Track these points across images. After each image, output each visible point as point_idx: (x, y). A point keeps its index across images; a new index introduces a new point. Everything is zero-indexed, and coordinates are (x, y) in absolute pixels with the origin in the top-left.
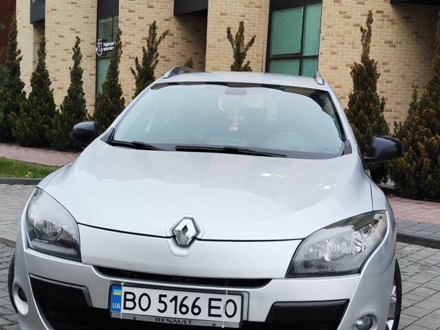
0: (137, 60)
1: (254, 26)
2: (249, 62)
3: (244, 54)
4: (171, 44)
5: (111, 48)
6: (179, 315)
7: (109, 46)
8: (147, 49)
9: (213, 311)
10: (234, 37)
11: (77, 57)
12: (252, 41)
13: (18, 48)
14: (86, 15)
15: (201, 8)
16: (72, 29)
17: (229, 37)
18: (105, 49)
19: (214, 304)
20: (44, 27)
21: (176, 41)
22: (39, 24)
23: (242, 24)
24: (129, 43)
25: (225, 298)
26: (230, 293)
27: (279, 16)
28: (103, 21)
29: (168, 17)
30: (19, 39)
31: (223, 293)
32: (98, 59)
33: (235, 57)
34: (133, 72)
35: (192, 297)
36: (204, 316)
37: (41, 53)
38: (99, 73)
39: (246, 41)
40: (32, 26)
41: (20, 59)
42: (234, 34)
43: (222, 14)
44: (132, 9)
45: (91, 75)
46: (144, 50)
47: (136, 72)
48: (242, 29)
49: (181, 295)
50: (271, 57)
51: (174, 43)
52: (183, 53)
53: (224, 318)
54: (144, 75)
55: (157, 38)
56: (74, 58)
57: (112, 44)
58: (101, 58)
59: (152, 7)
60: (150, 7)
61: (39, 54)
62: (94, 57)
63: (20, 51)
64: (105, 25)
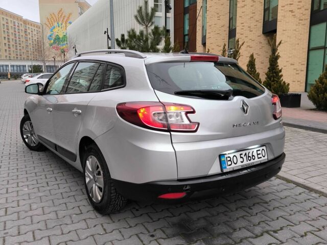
1: (301, 34)
4: (261, 47)
7: (232, 51)
12: (280, 43)
15: (273, 29)
16: (217, 45)
18: (231, 53)
21: (263, 46)
29: (259, 35)
43: (284, 30)
44: (242, 33)
51: (262, 47)
55: (240, 46)
59: (252, 31)
60: (250, 31)
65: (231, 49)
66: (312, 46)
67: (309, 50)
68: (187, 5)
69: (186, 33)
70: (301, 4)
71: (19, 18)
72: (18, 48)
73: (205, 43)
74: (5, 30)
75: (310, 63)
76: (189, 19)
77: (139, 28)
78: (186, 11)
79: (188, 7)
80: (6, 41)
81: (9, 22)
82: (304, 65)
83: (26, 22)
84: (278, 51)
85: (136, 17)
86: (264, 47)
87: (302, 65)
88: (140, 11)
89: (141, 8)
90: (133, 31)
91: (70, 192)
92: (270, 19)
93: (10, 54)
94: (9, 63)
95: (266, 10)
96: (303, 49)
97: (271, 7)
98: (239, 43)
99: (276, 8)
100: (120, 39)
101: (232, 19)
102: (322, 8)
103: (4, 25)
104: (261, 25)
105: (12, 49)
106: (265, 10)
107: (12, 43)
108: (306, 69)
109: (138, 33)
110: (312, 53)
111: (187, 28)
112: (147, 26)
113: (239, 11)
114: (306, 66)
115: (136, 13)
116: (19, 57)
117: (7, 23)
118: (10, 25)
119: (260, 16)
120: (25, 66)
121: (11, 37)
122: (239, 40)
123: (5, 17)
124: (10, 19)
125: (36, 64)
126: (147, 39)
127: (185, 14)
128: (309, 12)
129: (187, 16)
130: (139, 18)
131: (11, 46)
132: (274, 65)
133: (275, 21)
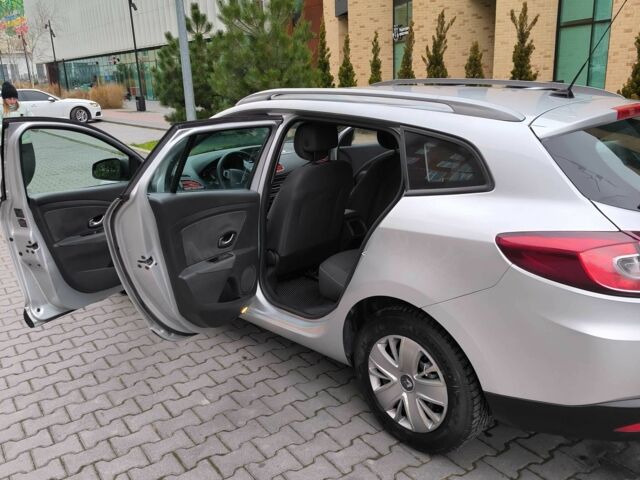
0: (427, 48)
2: (532, 41)
3: (528, 33)
4: (461, 24)
5: (407, 33)
7: (404, 32)
8: (436, 37)
10: (518, 19)
11: (376, 50)
12: (536, 20)
13: (327, 46)
14: (383, 3)
16: (371, 19)
17: (513, 18)
18: (401, 34)
20: (347, 19)
22: (343, 17)
23: (525, 5)
24: (422, 27)
28: (399, 7)
30: (328, 38)
32: (394, 44)
33: (519, 37)
34: (424, 59)
37: (346, 49)
38: (397, 56)
39: (529, 22)
40: (337, 19)
41: (329, 56)
42: (517, 15)
45: (389, 59)
46: (434, 38)
47: (427, 59)
48: (525, 10)
50: (562, 25)
51: (465, 21)
52: (473, 29)
54: (434, 62)
55: (446, 25)
56: (374, 51)
57: (407, 28)
58: (398, 43)
61: (344, 50)
62: (392, 43)
63: (328, 50)
64: (401, 10)
65: (400, 26)
66: (565, 19)
67: (560, 27)
73: (346, 14)
82: (549, 56)
84: (530, 37)
86: (467, 21)
87: (546, 57)
91: (339, 427)
96: (547, 25)
98: (445, 19)
108: (552, 64)
110: (566, 34)
114: (553, 58)
122: (445, 13)
132: (522, 66)
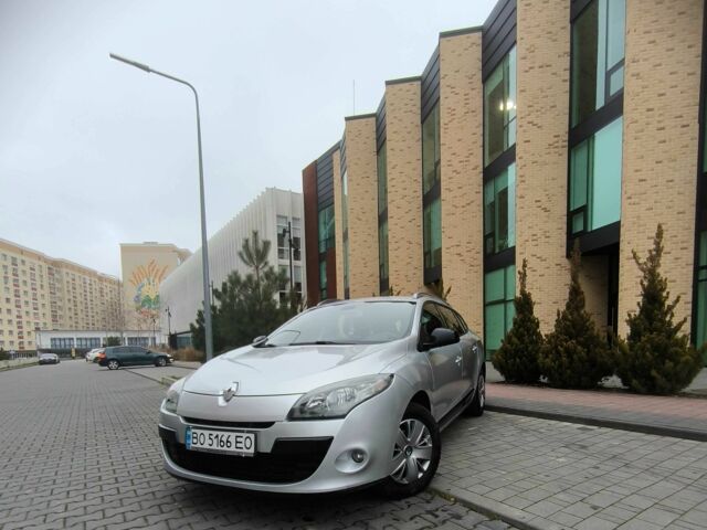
6: (219, 448)
9: (239, 445)
19: (239, 439)
25: (245, 435)
26: (248, 432)
27: (491, 276)
31: (243, 432)
35: (226, 434)
36: (233, 449)
49: (220, 433)
53: (245, 450)
66: (489, 300)
67: (486, 305)
68: (323, 250)
69: (324, 286)
70: (471, 246)
71: (92, 273)
72: (90, 314)
74: (71, 288)
75: (488, 321)
76: (327, 269)
77: (245, 271)
78: (321, 257)
79: (325, 253)
80: (71, 305)
81: (77, 279)
83: (101, 278)
85: (240, 254)
88: (246, 246)
89: (247, 241)
90: (235, 273)
92: (433, 265)
93: (77, 323)
94: (74, 336)
95: (427, 254)
97: (433, 250)
99: (439, 251)
100: (220, 290)
101: (383, 266)
102: (497, 251)
103: (68, 282)
104: (420, 273)
105: (80, 315)
106: (425, 254)
107: (80, 307)
109: (243, 278)
110: (490, 310)
111: (324, 280)
112: (257, 268)
113: (392, 255)
115: (240, 248)
116: (91, 326)
117: (74, 280)
118: (77, 282)
119: (419, 261)
120: (99, 339)
121: (79, 299)
123: (70, 272)
124: (77, 274)
125: (114, 335)
126: (258, 285)
127: (320, 261)
128: (481, 256)
129: (324, 265)
130: (245, 257)
131: (79, 312)
133: (439, 267)
